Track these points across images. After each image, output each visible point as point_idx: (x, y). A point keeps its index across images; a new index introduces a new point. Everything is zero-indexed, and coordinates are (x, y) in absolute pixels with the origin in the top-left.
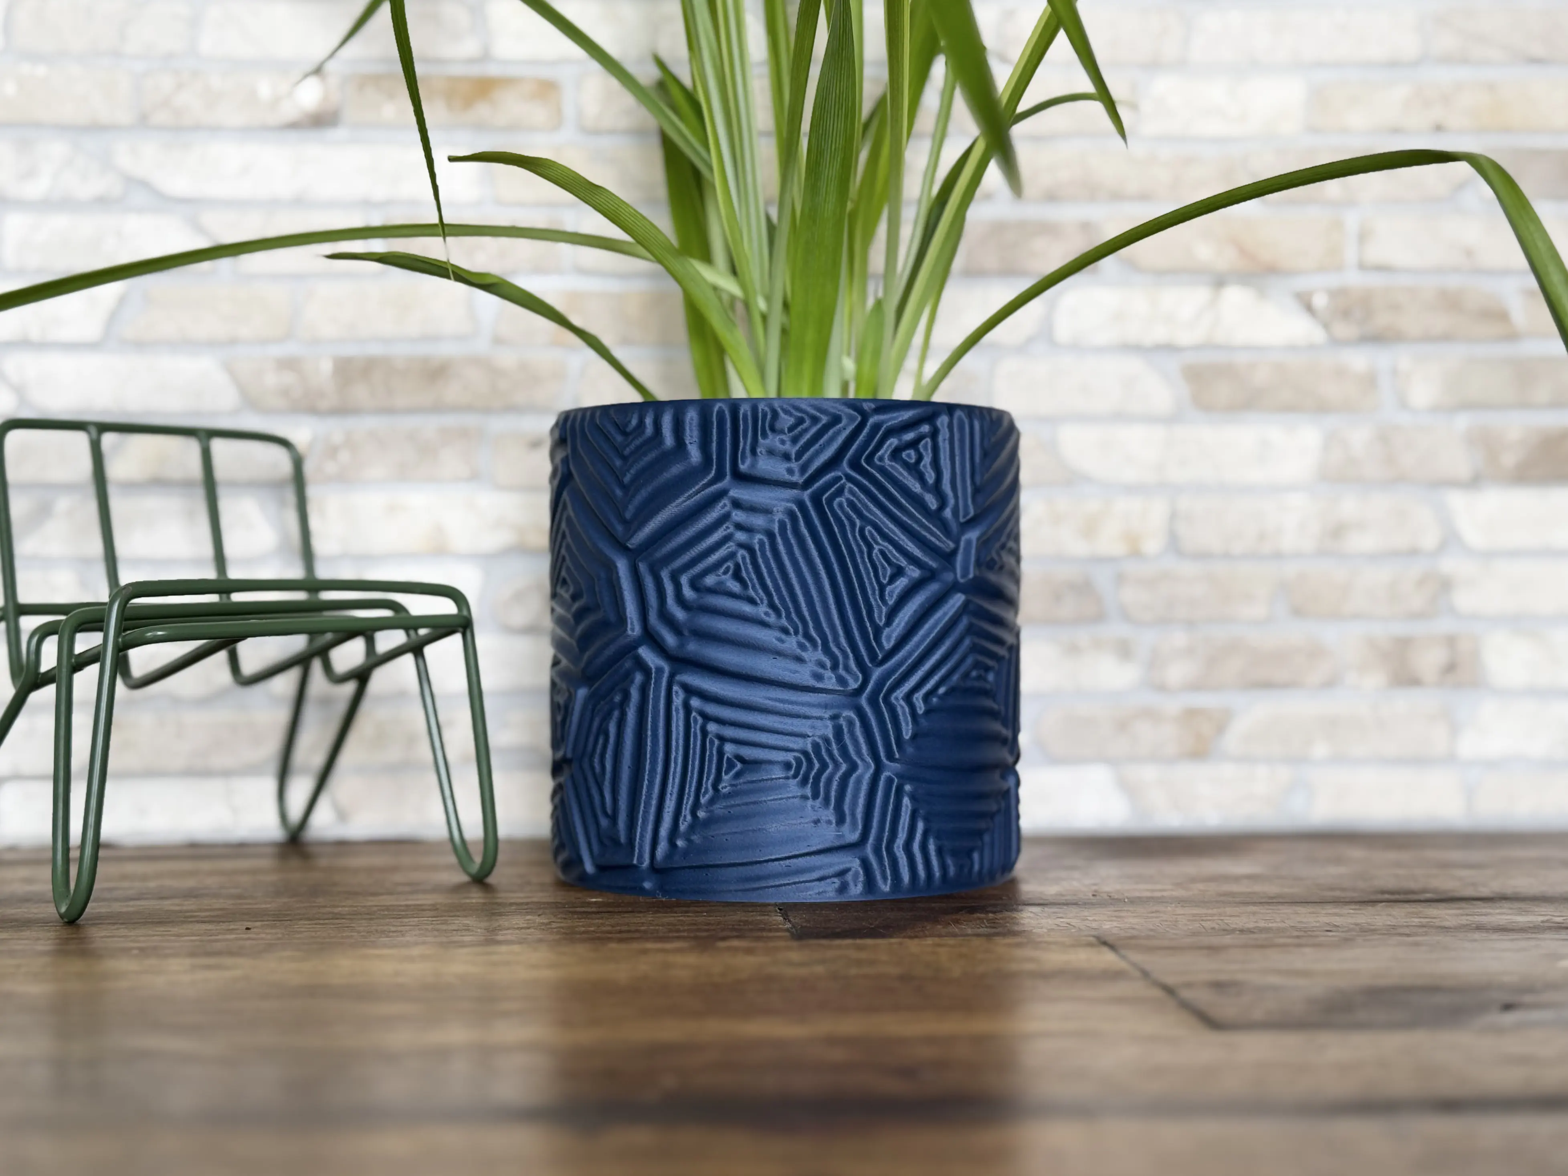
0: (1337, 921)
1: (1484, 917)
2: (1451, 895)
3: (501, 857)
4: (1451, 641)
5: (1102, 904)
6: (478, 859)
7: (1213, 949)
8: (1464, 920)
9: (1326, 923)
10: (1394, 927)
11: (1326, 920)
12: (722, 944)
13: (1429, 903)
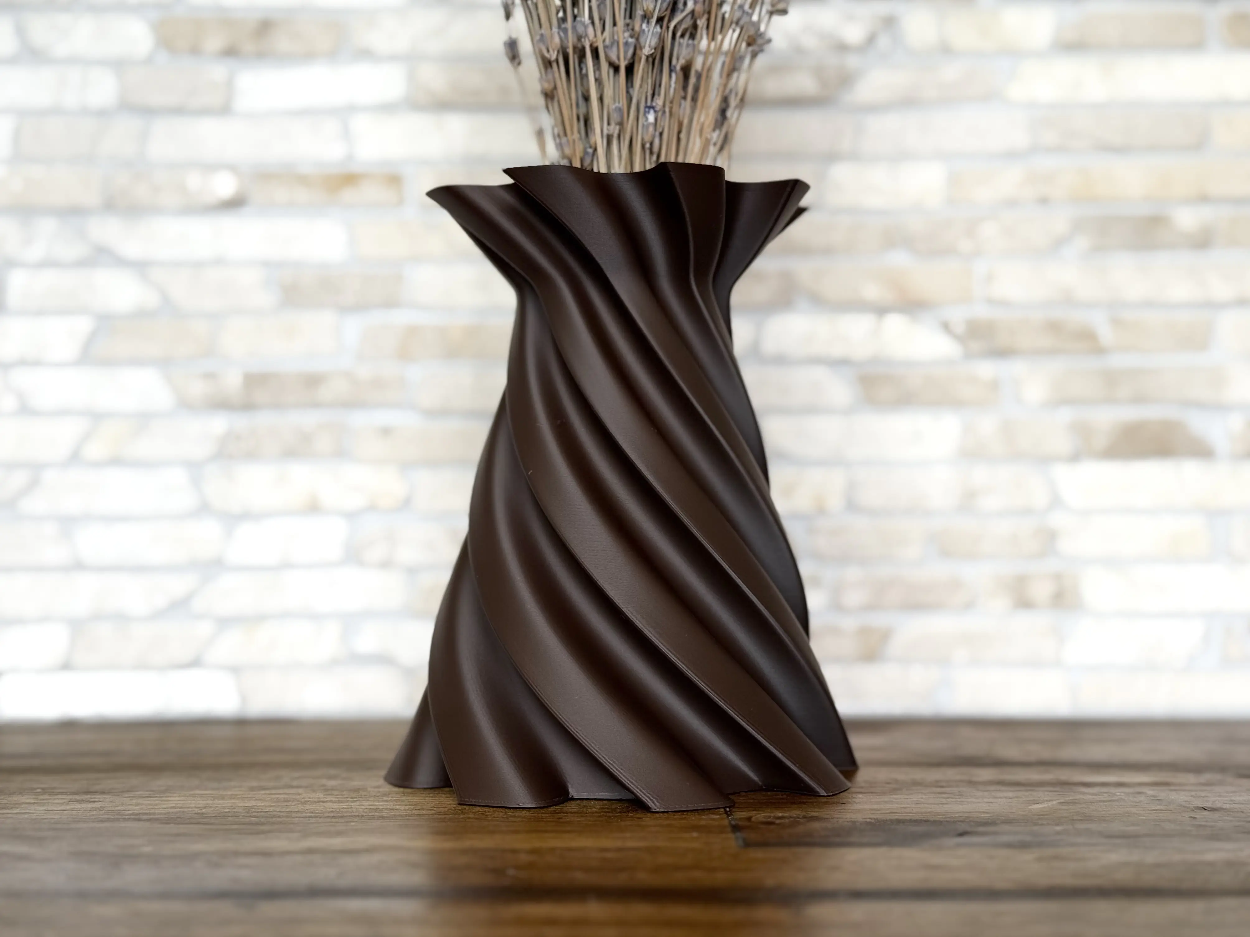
1: (1010, 776)
2: (1005, 760)
4: (1058, 577)
8: (994, 778)
13: (982, 766)
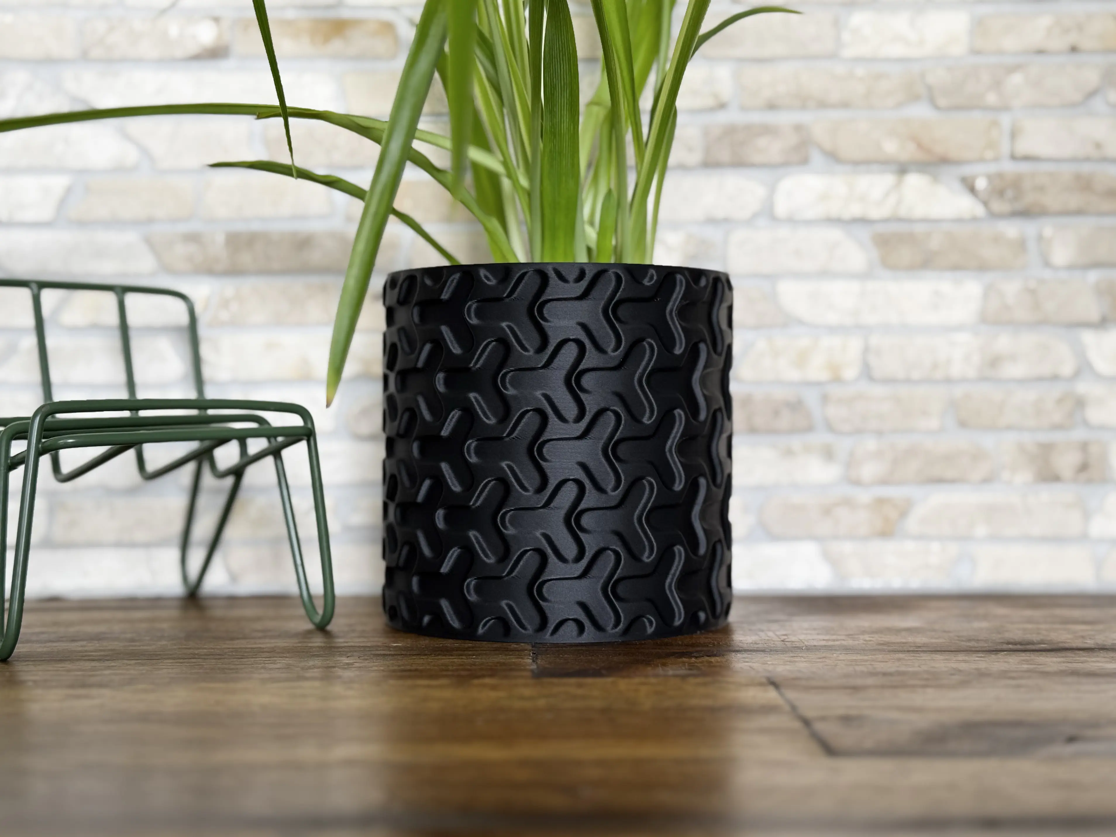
0: (963, 666)
1: (1080, 664)
2: (1061, 645)
3: (337, 610)
4: (1084, 446)
5: (784, 651)
6: (320, 611)
7: (855, 689)
8: (1063, 667)
9: (953, 668)
10: (1006, 672)
11: (954, 665)
12: (476, 682)
13: (1041, 653)
